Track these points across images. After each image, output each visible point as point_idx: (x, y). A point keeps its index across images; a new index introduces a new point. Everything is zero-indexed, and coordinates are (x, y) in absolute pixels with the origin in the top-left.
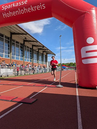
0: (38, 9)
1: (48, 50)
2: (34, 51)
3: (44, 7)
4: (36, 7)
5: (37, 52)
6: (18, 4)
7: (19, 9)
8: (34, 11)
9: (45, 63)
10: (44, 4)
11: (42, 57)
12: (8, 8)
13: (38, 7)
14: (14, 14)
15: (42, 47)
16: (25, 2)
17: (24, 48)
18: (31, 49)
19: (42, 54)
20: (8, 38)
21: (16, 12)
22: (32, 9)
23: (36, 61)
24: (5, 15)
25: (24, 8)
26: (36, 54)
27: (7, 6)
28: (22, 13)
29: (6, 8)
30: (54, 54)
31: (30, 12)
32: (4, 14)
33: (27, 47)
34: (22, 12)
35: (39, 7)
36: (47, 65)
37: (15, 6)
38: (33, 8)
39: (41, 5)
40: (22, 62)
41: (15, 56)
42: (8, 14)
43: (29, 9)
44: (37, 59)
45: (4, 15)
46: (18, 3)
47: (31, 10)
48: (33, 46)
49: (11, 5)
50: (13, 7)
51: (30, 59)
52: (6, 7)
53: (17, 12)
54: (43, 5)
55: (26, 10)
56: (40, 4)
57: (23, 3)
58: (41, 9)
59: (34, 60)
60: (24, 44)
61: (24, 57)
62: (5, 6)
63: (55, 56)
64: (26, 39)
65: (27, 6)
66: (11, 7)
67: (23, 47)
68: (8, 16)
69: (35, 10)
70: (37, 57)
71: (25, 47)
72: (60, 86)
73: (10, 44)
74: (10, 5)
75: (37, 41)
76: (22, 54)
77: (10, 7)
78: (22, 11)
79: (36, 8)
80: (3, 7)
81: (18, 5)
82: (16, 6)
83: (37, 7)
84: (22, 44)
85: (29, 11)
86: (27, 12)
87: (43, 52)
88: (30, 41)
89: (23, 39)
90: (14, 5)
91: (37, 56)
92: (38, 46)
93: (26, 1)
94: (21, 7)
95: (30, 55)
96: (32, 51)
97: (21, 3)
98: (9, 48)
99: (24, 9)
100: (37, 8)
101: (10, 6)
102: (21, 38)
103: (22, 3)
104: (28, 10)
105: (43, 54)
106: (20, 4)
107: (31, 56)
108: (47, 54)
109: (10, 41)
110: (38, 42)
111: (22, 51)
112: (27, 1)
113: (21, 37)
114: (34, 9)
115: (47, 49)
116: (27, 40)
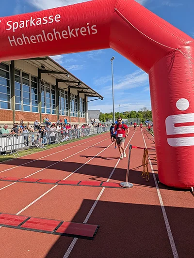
0: (83, 33)
1: (88, 89)
2: (60, 92)
3: (95, 31)
4: (78, 29)
5: (66, 92)
6: (40, 21)
7: (43, 31)
8: (74, 36)
9: (83, 114)
10: (95, 26)
11: (76, 103)
12: (21, 27)
13: (83, 30)
14: (32, 39)
15: (77, 84)
16: (55, 18)
17: (40, 86)
18: (53, 87)
19: (76, 96)
20: (7, 67)
21: (37, 36)
22: (71, 33)
23: (65, 111)
24: (14, 40)
25: (54, 29)
26: (65, 97)
27: (17, 23)
28: (49, 39)
29: (15, 27)
30: (101, 96)
31: (67, 37)
32: (12, 39)
33: (46, 83)
34: (50, 37)
35: (85, 31)
36: (86, 119)
37: (34, 25)
38: (72, 31)
39: (88, 27)
40: (37, 116)
41: (22, 103)
42: (19, 40)
43: (64, 33)
44: (66, 107)
45: (10, 41)
46: (40, 19)
47: (68, 35)
48: (58, 80)
49: (27, 21)
50: (31, 25)
51: (51, 109)
52: (16, 25)
53: (39, 37)
54: (94, 28)
55: (57, 34)
56: (88, 24)
57: (53, 20)
58: (90, 34)
59: (61, 111)
60: (39, 77)
61: (40, 106)
62: (14, 24)
63: (102, 100)
64: (44, 68)
65: (60, 27)
66: (27, 26)
67: (36, 84)
68: (21, 43)
69: (77, 36)
70: (66, 103)
71: (42, 83)
72: (128, 184)
73: (10, 80)
74: (23, 22)
75: (67, 73)
76: (36, 99)
77: (23, 26)
78: (50, 35)
79: (79, 31)
80: (8, 24)
81: (40, 24)
82: (37, 24)
83: (80, 29)
84: (35, 79)
85: (65, 36)
86: (60, 38)
87: (79, 92)
88: (52, 72)
89: (38, 67)
90: (32, 22)
91: (67, 100)
92: (68, 81)
93: (58, 16)
94: (48, 28)
95: (52, 99)
96: (55, 91)
97: (47, 19)
98: (8, 88)
99: (54, 32)
100: (81, 32)
101: (23, 24)
102: (34, 65)
103: (49, 18)
104: (63, 35)
105: (78, 97)
106: (45, 22)
107: (54, 102)
108: (86, 96)
109: (9, 72)
110: (69, 73)
111: (35, 92)
112: (60, 17)
113: (34, 63)
114: (74, 33)
115: (88, 87)
116: (45, 70)
